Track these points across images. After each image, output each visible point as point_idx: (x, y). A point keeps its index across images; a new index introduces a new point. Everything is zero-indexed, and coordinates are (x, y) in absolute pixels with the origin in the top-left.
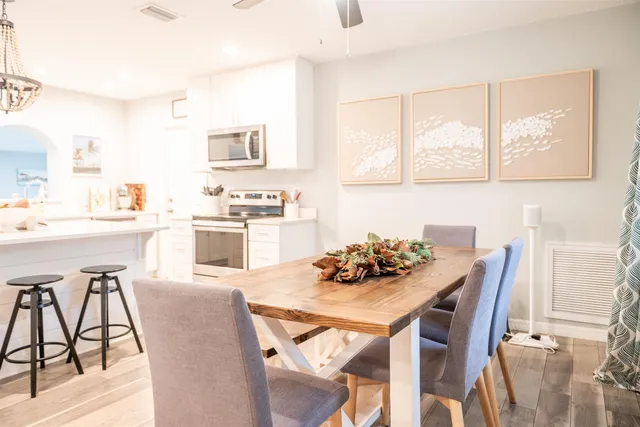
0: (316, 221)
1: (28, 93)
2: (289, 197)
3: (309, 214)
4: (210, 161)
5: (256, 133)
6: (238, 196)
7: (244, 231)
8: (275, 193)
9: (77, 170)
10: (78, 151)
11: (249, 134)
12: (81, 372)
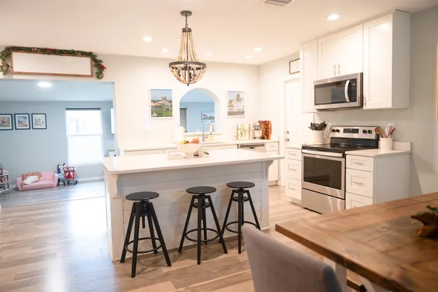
0: (410, 154)
1: (199, 71)
2: (384, 132)
3: (404, 147)
4: (316, 104)
5: (354, 81)
6: (338, 131)
7: (343, 160)
8: (369, 129)
9: (230, 114)
10: (231, 101)
11: (348, 82)
12: (226, 252)
